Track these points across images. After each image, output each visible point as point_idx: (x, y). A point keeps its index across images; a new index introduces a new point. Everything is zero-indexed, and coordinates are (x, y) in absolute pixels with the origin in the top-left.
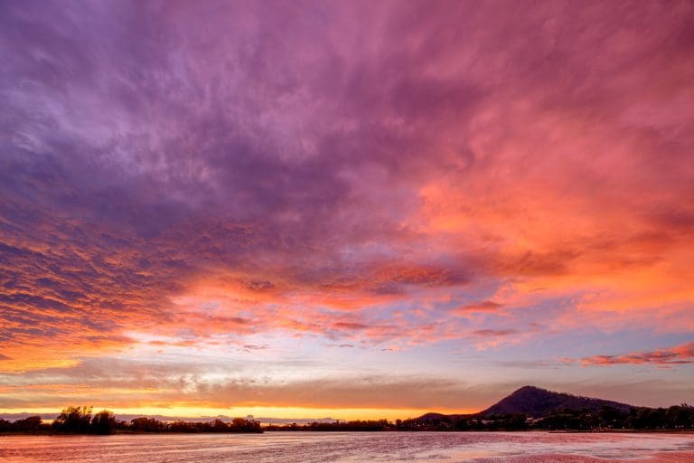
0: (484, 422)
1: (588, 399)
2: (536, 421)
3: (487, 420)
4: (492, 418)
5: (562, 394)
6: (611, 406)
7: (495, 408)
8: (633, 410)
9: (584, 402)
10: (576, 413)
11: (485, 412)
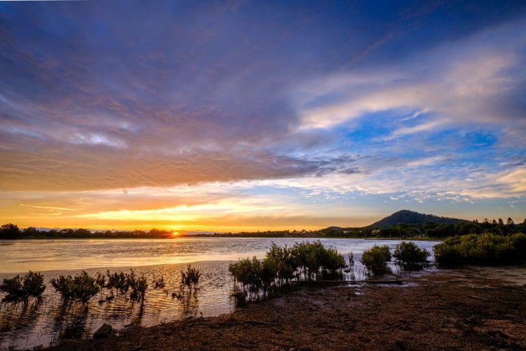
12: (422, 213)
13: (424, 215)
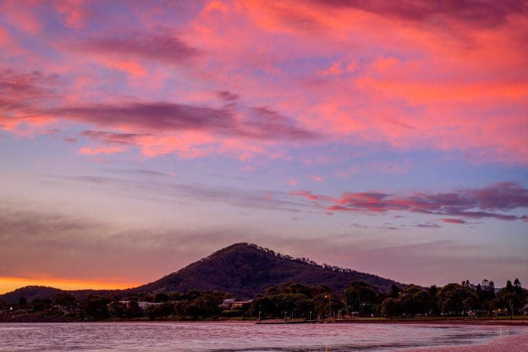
0: (142, 304)
1: (337, 270)
2: (240, 304)
3: (149, 300)
4: (159, 298)
5: (298, 261)
6: (367, 281)
7: (171, 281)
8: (396, 288)
9: (330, 273)
10: (308, 293)
11: (151, 287)
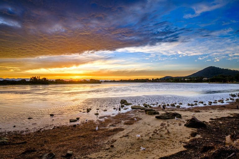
2: (207, 79)
3: (187, 79)
12: (222, 68)
13: (223, 69)
